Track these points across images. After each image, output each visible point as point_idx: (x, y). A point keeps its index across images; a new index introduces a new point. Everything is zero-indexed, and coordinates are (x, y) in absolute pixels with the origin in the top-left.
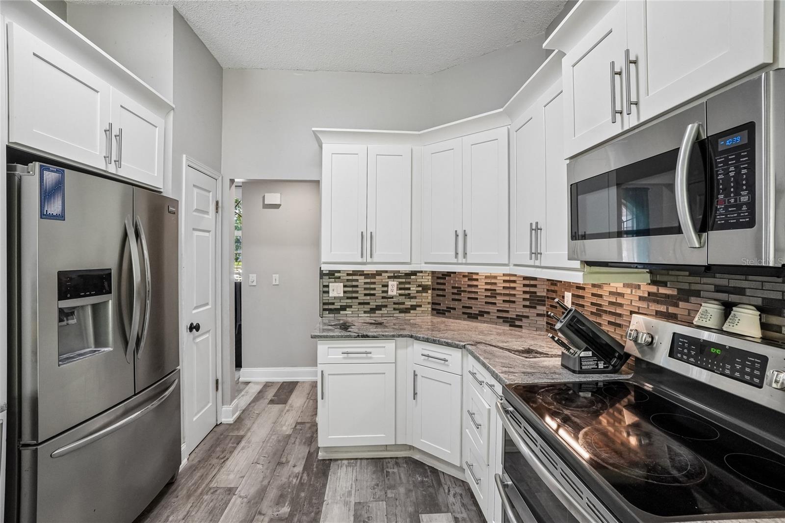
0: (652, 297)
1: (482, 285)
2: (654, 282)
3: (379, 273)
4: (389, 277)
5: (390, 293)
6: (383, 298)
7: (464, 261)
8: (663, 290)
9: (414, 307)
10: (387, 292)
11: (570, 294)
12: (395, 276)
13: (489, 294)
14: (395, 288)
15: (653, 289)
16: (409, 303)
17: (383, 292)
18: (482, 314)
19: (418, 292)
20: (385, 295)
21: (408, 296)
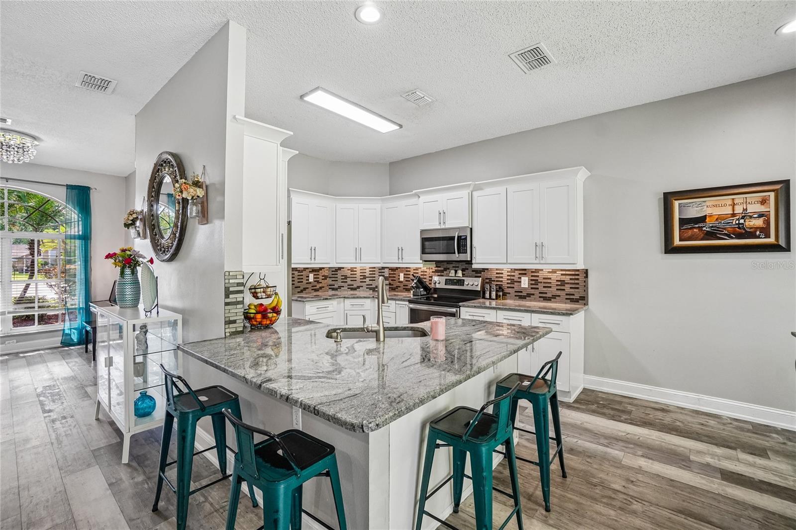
0: (436, 271)
1: (358, 274)
2: (437, 267)
3: (305, 269)
4: (310, 272)
5: (310, 281)
6: (307, 283)
7: (359, 262)
8: (439, 269)
9: (321, 288)
10: (308, 280)
11: (403, 274)
12: (313, 270)
13: (362, 277)
14: (312, 278)
15: (437, 269)
16: (318, 286)
17: (307, 280)
18: (358, 287)
19: (323, 279)
20: (307, 282)
21: (318, 282)
